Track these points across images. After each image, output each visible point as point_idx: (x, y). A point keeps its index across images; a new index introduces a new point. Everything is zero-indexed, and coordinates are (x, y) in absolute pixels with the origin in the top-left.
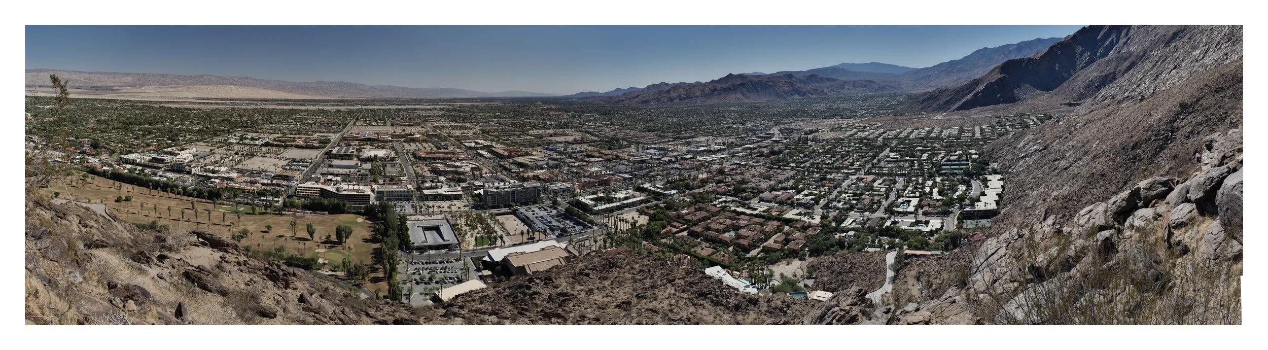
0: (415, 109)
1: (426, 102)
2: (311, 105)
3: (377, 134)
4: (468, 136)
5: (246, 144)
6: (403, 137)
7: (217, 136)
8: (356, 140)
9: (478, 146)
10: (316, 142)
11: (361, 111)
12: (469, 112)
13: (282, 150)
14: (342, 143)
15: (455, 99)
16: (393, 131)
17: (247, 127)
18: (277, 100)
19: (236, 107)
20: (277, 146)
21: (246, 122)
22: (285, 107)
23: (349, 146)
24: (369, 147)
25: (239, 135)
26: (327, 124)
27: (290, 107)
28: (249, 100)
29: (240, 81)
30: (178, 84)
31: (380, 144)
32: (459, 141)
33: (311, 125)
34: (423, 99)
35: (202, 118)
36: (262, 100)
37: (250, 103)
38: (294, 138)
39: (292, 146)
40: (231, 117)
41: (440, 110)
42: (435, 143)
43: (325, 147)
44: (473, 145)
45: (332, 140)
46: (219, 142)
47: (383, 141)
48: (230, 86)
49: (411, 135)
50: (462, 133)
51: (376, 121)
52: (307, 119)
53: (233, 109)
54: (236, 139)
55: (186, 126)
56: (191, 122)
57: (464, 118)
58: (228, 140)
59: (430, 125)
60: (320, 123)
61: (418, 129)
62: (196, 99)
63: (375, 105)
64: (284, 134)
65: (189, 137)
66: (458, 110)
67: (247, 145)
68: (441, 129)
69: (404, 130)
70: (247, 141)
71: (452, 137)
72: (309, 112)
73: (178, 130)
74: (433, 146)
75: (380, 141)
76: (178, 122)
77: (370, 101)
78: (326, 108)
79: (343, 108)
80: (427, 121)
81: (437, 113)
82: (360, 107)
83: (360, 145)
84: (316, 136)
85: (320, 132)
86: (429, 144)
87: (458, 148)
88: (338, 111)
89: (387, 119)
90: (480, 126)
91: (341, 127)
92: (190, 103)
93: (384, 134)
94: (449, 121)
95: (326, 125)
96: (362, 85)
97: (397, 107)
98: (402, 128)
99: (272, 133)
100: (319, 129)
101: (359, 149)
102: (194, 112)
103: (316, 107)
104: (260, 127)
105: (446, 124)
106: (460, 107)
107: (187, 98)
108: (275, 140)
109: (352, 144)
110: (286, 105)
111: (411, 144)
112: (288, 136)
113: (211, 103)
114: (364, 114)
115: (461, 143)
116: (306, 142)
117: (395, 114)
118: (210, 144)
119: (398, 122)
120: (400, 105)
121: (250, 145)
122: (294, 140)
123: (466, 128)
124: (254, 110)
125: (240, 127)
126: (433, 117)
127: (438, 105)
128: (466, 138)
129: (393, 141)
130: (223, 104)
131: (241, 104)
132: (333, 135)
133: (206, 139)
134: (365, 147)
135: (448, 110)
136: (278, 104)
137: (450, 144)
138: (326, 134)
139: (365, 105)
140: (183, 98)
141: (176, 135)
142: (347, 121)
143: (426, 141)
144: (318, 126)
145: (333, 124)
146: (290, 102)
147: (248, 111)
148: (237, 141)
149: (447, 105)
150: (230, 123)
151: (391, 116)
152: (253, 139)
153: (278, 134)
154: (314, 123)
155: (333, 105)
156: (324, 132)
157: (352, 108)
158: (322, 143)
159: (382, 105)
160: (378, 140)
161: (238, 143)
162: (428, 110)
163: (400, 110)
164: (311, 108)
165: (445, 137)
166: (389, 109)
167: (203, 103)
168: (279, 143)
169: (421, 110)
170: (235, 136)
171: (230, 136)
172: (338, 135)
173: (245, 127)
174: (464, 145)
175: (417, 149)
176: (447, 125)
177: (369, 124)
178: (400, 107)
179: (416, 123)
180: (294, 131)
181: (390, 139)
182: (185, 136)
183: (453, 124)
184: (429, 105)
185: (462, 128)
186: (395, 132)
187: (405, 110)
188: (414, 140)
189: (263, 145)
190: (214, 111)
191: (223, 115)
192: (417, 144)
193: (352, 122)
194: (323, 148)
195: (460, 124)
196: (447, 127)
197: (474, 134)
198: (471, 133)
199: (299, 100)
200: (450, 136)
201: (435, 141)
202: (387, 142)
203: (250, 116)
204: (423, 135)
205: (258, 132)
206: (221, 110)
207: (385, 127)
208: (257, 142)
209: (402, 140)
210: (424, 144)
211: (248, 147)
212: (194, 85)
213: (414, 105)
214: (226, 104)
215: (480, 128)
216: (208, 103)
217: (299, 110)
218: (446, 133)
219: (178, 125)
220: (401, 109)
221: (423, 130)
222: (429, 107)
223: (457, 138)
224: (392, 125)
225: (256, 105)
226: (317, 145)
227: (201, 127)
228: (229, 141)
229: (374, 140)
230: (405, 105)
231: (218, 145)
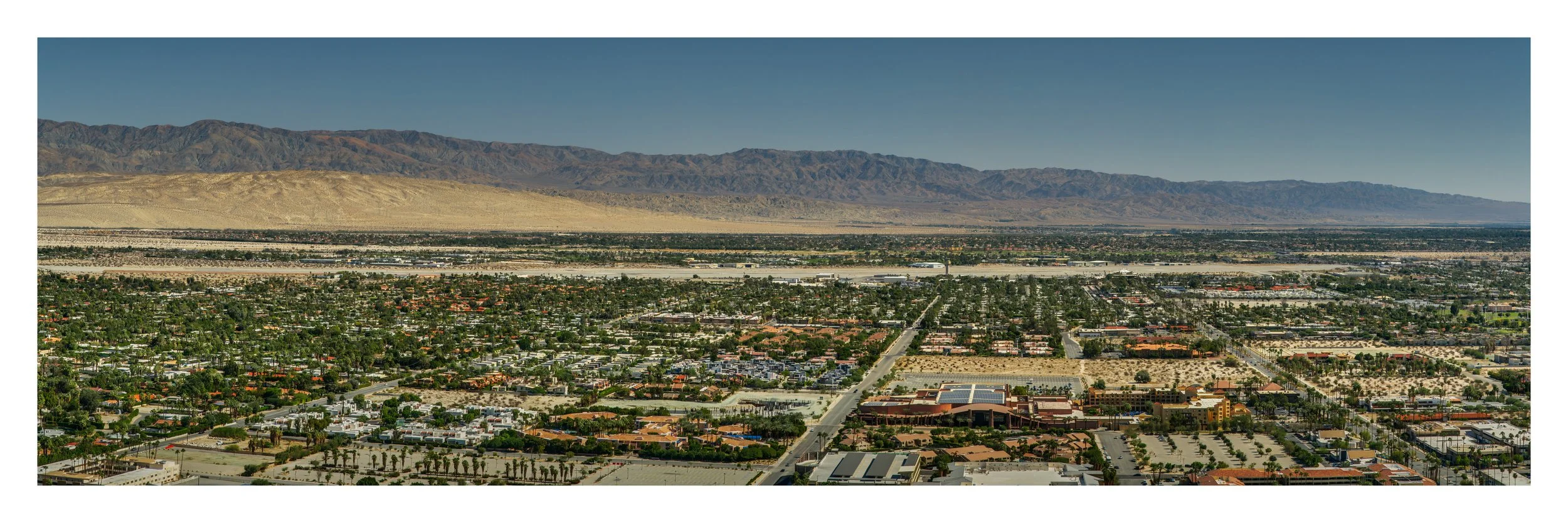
0: (1194, 281)
1: (1248, 247)
2: (712, 259)
3: (1017, 392)
4: (1440, 406)
5: (408, 442)
6: (1141, 404)
7: (278, 405)
8: (922, 422)
9: (1487, 449)
10: (738, 430)
11: (942, 287)
12: (1445, 292)
13: (578, 466)
14: (858, 438)
15: (1382, 232)
16: (1091, 381)
17: (414, 363)
18: (552, 239)
19: (364, 271)
20: (553, 448)
21: (410, 341)
22: (593, 273)
23: (887, 446)
24: (982, 452)
25: (380, 400)
26: (788, 349)
27: (612, 273)
28: (425, 237)
29: (379, 148)
30: (93, 167)
31: (1031, 440)
32: (1397, 426)
33: (712, 352)
34: (1231, 235)
35: (205, 323)
36: (481, 239)
37: (428, 255)
38: (634, 413)
39: (622, 448)
40: (340, 316)
41: (1312, 286)
42: (1289, 437)
43: (780, 451)
44: (1463, 444)
45: (809, 422)
46: (287, 433)
47: (1045, 427)
48: (332, 175)
49: (1174, 397)
50: (1412, 393)
51: (1012, 334)
52: (694, 328)
53: (350, 282)
54: (363, 419)
55: (133, 362)
56: (154, 343)
57: (1423, 322)
58: (327, 421)
59: (1262, 352)
60: (755, 342)
61: (1209, 370)
62: (175, 234)
63: (1007, 259)
64: (588, 395)
65: (146, 410)
66: (1398, 286)
67: (416, 445)
68: (1314, 374)
69: (1143, 378)
70: (416, 429)
71: (1366, 407)
72: (705, 294)
73: (96, 380)
74: (1277, 450)
75: (1033, 425)
76: (96, 345)
77: (984, 240)
78: (783, 275)
79: (859, 276)
80: (1251, 336)
81: (1298, 298)
82: (937, 268)
83: (937, 444)
84: (733, 402)
85: (753, 385)
86: (1260, 438)
87: (1395, 458)
88: (838, 287)
89: (1062, 324)
90: (1499, 360)
91: (852, 362)
92: (149, 254)
93: (1050, 394)
94: (1353, 337)
95: (782, 354)
96: (947, 167)
97: (1113, 269)
98: (1136, 366)
99: (533, 392)
100: (750, 371)
101: (936, 462)
102: (169, 295)
103: (738, 272)
104: (476, 363)
105: (1338, 350)
106: (1403, 272)
107: (132, 232)
108: (544, 421)
109: (903, 438)
110: (596, 260)
111: (1177, 438)
112: (603, 403)
113: (249, 256)
114: (957, 304)
115: (1410, 437)
116: (685, 430)
117: (1101, 304)
118: (243, 445)
119: (1118, 341)
120: (1127, 260)
121: (431, 444)
122: (633, 421)
123: (1430, 369)
124: (444, 285)
125: (380, 364)
126: (1279, 315)
127: (1302, 259)
128: (1436, 413)
129: (1094, 425)
130: (301, 258)
131: (388, 260)
132: (813, 397)
133: (224, 419)
134: (962, 451)
135: (1349, 287)
136: (560, 259)
137: (1356, 440)
138: (782, 396)
139: (963, 260)
140: (113, 234)
141: (87, 403)
142: (881, 337)
143: (1245, 427)
144: (745, 357)
145: (815, 349)
146: (614, 250)
147: (421, 292)
148: (371, 428)
149: (1343, 260)
150: (334, 345)
151: (1084, 312)
152: (441, 418)
153: (559, 394)
154: (729, 345)
155: (814, 262)
156: (773, 386)
157: (901, 273)
158: (763, 434)
159: (1043, 262)
160: (1022, 422)
161: (374, 439)
162: (1255, 283)
163: (1123, 284)
164: (712, 273)
165: (1334, 408)
166: (1073, 281)
167: (211, 256)
168: (564, 436)
169: (1226, 283)
170: (359, 402)
171: (336, 407)
172: (836, 400)
173: (404, 363)
174: (1422, 446)
175: (1205, 460)
176: (1341, 352)
177: (983, 350)
178: (1124, 270)
179: (1198, 345)
180: (633, 379)
181: (1079, 414)
182: (127, 409)
183: (1371, 349)
184: (1258, 261)
185: (1412, 365)
186: (1100, 385)
187: (1148, 284)
188: (1189, 423)
189: (488, 446)
190: (263, 289)
191: (306, 307)
192: (1205, 438)
193: (906, 337)
194: (766, 456)
195: (1405, 351)
196: (1342, 363)
197: (1468, 393)
198: (1452, 391)
199: (657, 240)
200: (1355, 405)
201: (1286, 428)
202: (1064, 428)
203: (429, 313)
204: (1234, 400)
205: (467, 388)
206: (290, 287)
207: (1058, 363)
208: (462, 434)
209: (1135, 420)
210: (1238, 440)
211: (419, 457)
212: (166, 172)
213: (1188, 260)
214: (316, 259)
215: (1496, 369)
216: (232, 256)
217: (657, 282)
218: (1342, 389)
219: (93, 356)
220: (1131, 280)
221: (1233, 378)
222: (1259, 271)
223: (1390, 413)
224: (1090, 352)
225: (457, 261)
226: (742, 444)
227: (201, 366)
228: (332, 428)
229: (1003, 420)
230: (1148, 260)
231: (283, 446)
